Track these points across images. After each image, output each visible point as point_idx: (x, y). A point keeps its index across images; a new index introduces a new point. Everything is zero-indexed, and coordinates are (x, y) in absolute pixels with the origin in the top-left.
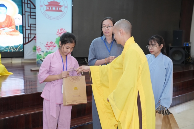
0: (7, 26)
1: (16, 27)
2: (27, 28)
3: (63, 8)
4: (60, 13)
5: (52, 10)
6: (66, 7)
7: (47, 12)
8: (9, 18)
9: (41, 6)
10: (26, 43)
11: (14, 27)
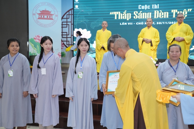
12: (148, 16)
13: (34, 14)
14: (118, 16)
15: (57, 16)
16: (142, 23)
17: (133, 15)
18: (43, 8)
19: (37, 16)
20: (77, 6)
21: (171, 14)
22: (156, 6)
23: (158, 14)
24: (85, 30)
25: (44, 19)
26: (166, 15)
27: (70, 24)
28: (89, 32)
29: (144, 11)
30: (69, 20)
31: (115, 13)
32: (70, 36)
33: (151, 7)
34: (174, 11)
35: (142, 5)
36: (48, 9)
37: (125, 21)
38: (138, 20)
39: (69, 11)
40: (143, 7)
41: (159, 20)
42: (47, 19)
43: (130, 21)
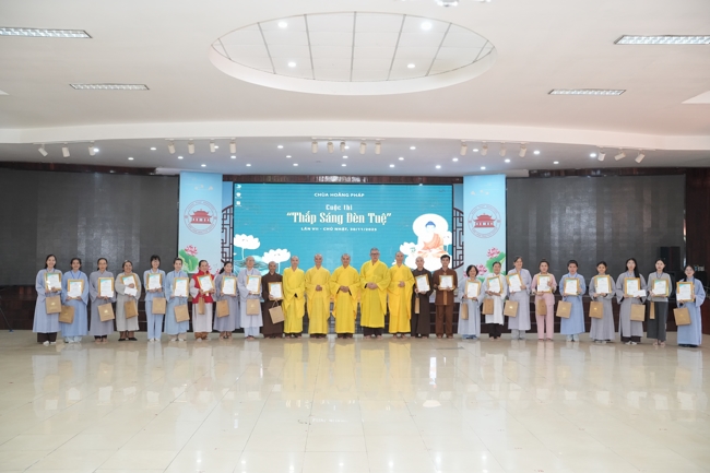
0: (434, 247)
1: (445, 247)
2: (458, 247)
3: (495, 223)
4: (492, 229)
5: (482, 226)
6: (499, 221)
7: (478, 229)
8: (436, 236)
9: (470, 222)
10: (457, 267)
11: (442, 247)
12: (339, 219)
13: (186, 217)
14: (298, 217)
15: (216, 218)
16: (331, 229)
17: (319, 218)
18: (197, 209)
19: (190, 219)
20: (238, 203)
21: (367, 218)
22: (348, 208)
23: (352, 218)
24: (251, 237)
25: (199, 222)
26: (361, 219)
27: (228, 227)
28: (257, 239)
29: (333, 213)
30: (227, 222)
31: (295, 214)
32: (227, 245)
33: (342, 207)
34: (371, 215)
35: (331, 204)
36: (205, 209)
37: (308, 225)
38: (326, 225)
39: (226, 209)
40: (332, 208)
41: (353, 225)
42: (203, 222)
43: (315, 225)
